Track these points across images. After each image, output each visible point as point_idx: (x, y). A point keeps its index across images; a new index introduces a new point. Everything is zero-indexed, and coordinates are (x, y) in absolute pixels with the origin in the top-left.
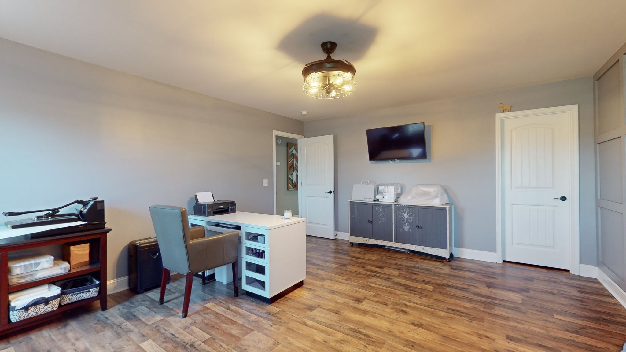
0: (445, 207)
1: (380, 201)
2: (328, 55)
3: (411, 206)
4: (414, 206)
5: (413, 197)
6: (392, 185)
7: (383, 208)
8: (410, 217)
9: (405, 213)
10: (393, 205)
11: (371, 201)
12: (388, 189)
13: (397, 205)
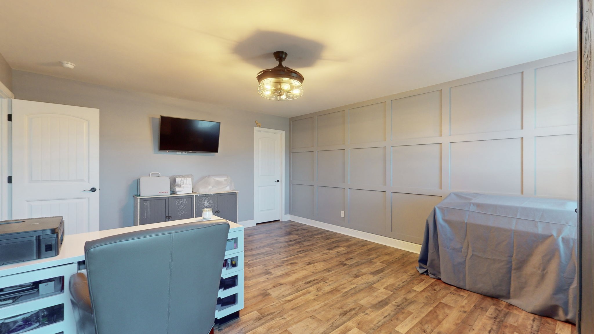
0: (236, 192)
1: (178, 193)
2: (280, 63)
3: (211, 195)
4: (213, 194)
5: (213, 187)
6: (188, 176)
7: (183, 201)
8: (209, 205)
9: (205, 202)
10: (195, 196)
11: (168, 194)
12: (186, 180)
13: (199, 196)
